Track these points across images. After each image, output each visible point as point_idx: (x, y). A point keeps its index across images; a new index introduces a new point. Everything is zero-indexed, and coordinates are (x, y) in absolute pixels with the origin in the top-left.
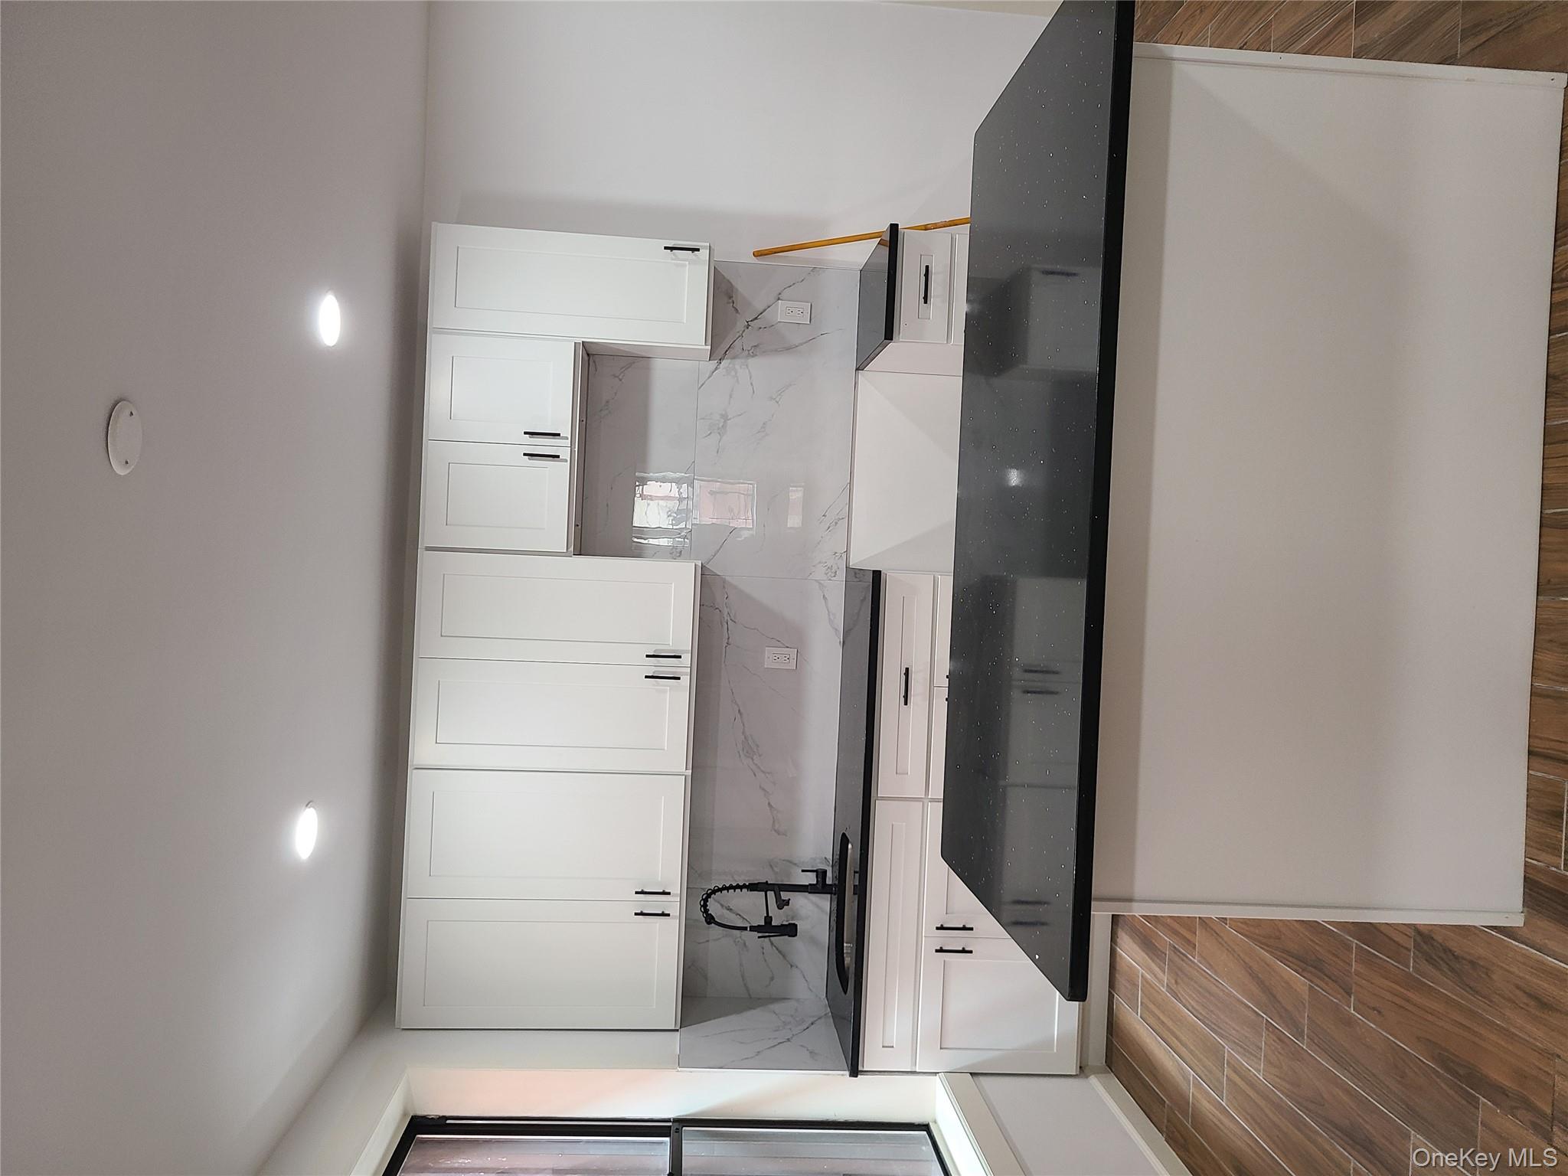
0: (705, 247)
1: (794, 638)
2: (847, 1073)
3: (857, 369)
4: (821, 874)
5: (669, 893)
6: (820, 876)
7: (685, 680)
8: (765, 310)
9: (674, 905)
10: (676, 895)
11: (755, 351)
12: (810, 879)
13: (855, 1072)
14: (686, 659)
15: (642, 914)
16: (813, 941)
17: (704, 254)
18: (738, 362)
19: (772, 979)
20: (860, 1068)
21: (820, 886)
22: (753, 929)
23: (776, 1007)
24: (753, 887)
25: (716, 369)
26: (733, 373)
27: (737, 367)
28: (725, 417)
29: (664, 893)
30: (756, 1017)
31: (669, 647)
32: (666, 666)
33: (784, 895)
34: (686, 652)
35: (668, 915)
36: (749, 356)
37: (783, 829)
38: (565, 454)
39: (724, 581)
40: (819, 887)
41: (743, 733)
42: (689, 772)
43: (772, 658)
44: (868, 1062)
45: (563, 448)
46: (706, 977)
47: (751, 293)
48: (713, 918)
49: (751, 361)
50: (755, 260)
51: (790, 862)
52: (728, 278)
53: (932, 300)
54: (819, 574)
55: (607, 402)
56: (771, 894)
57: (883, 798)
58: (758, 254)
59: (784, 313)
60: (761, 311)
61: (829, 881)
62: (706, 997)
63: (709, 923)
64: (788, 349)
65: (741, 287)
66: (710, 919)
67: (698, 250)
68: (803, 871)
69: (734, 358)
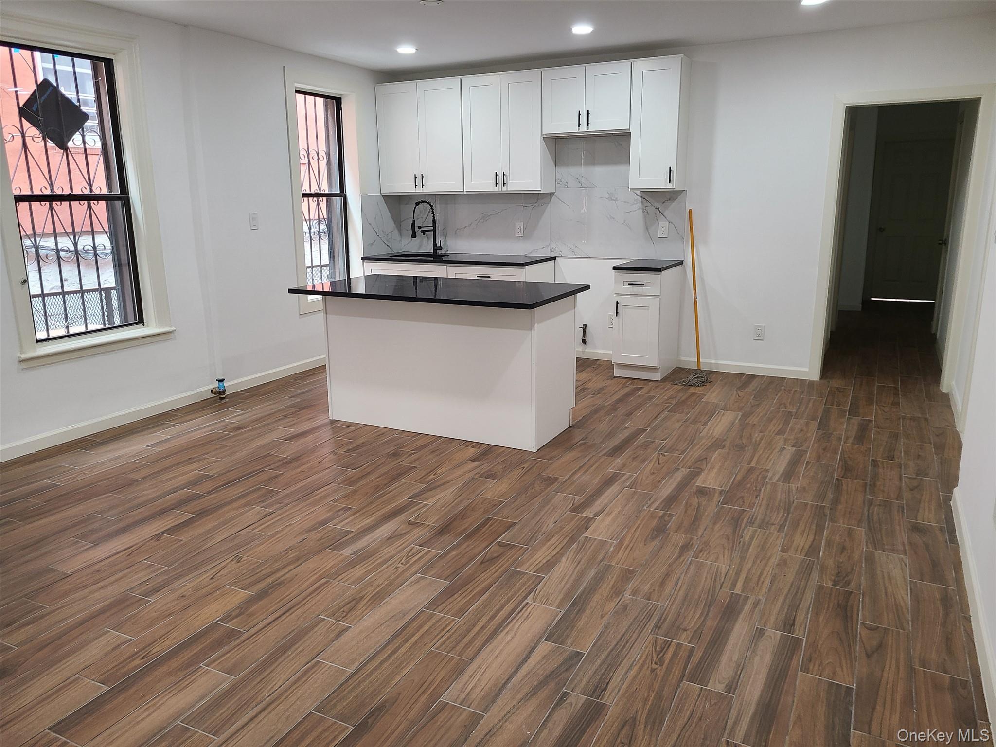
0: (673, 186)
1: (527, 235)
2: (363, 257)
4: (440, 248)
5: (423, 187)
7: (498, 189)
8: (664, 216)
9: (419, 190)
10: (422, 190)
11: (645, 212)
12: (438, 245)
14: (504, 189)
15: (415, 177)
16: (420, 247)
17: (670, 186)
18: (641, 205)
20: (365, 261)
22: (414, 221)
23: (396, 232)
24: (434, 221)
25: (637, 194)
26: (635, 203)
27: (638, 204)
28: (616, 200)
29: (423, 185)
30: (391, 224)
31: (509, 181)
32: (500, 180)
33: (431, 234)
34: (508, 188)
35: (416, 188)
36: (643, 209)
37: (459, 233)
38: (581, 129)
39: (548, 203)
40: (436, 248)
41: (491, 215)
42: (465, 193)
43: (519, 226)
44: (367, 263)
45: (583, 129)
46: (406, 204)
47: (671, 210)
49: (641, 211)
50: (687, 210)
51: (446, 237)
53: (631, 287)
54: (553, 245)
55: (621, 145)
56: (432, 228)
57: (447, 268)
58: (690, 211)
59: (663, 226)
60: (664, 214)
61: (438, 251)
62: (400, 204)
63: (415, 204)
64: (647, 229)
65: (674, 204)
66: (417, 204)
68: (440, 241)
69: (642, 202)
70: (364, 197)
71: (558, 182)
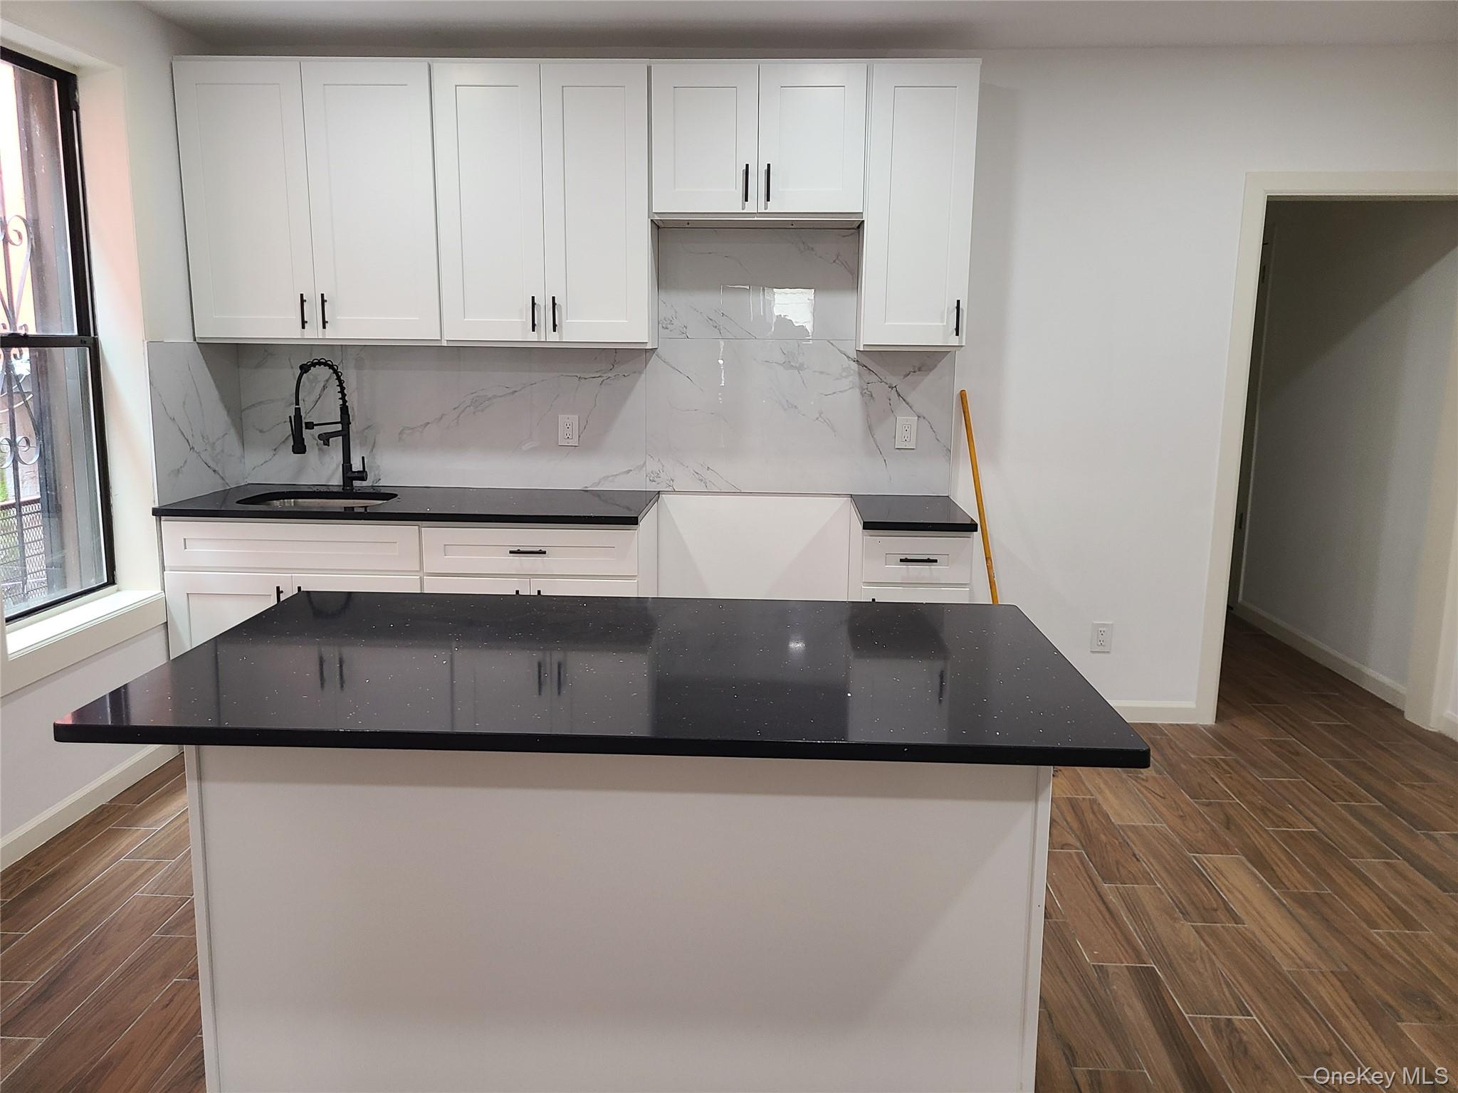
0: (961, 341)
1: (588, 443)
2: (157, 506)
3: (851, 495)
4: (362, 475)
5: (324, 327)
6: (360, 475)
7: (533, 337)
8: (908, 404)
9: (314, 333)
10: (324, 334)
11: (867, 395)
12: (356, 466)
13: (158, 513)
14: (554, 337)
15: (302, 301)
16: (300, 470)
17: (954, 341)
18: (857, 378)
19: (261, 431)
20: (163, 518)
21: (349, 474)
22: (298, 411)
23: (233, 437)
24: (344, 409)
25: (848, 357)
26: (844, 374)
27: (851, 378)
28: (800, 368)
29: (324, 323)
30: (218, 418)
31: (565, 320)
32: (544, 316)
33: (337, 442)
34: (561, 336)
35: (303, 327)
36: (862, 389)
37: (408, 438)
38: (751, 207)
39: (640, 373)
40: (351, 475)
41: (495, 397)
42: (445, 344)
43: (568, 423)
44: (169, 525)
45: (755, 205)
46: (258, 366)
47: (923, 391)
48: (306, 372)
49: (857, 391)
50: (957, 392)
51: (374, 446)
52: (939, 366)
53: (904, 566)
54: (652, 466)
55: (812, 249)
56: (339, 427)
57: (420, 532)
58: (963, 395)
59: (905, 425)
60: (908, 400)
61: (356, 483)
62: (239, 367)
63: (301, 367)
64: (870, 428)
65: (929, 381)
66: (305, 369)
67: (957, 334)
68: (363, 458)
69: (860, 374)
70: (155, 349)
71: (660, 324)
